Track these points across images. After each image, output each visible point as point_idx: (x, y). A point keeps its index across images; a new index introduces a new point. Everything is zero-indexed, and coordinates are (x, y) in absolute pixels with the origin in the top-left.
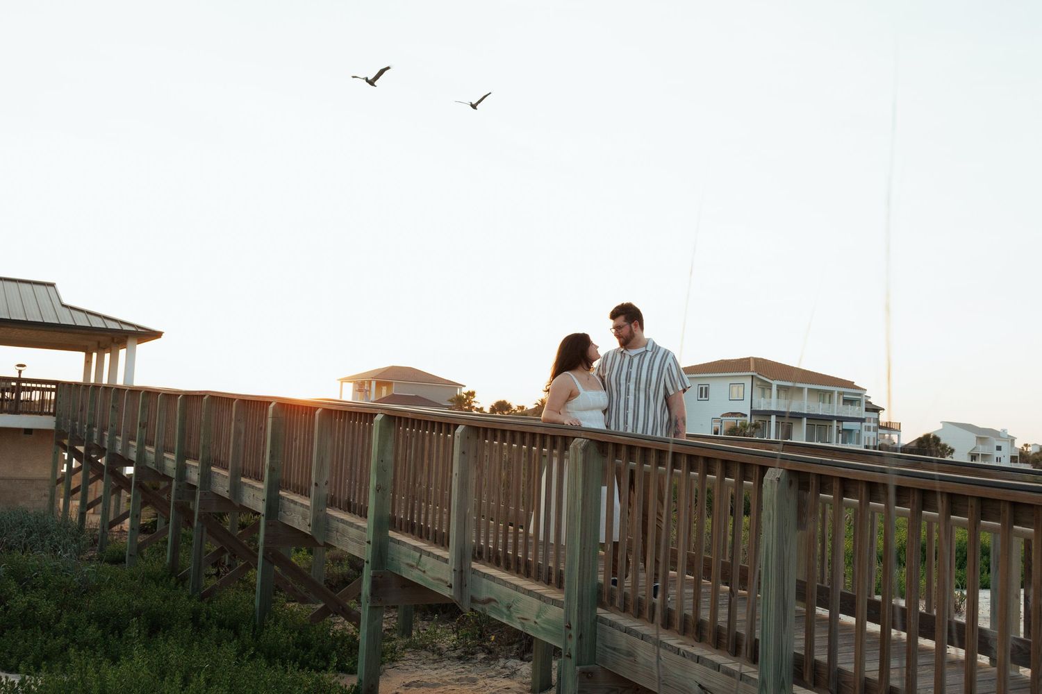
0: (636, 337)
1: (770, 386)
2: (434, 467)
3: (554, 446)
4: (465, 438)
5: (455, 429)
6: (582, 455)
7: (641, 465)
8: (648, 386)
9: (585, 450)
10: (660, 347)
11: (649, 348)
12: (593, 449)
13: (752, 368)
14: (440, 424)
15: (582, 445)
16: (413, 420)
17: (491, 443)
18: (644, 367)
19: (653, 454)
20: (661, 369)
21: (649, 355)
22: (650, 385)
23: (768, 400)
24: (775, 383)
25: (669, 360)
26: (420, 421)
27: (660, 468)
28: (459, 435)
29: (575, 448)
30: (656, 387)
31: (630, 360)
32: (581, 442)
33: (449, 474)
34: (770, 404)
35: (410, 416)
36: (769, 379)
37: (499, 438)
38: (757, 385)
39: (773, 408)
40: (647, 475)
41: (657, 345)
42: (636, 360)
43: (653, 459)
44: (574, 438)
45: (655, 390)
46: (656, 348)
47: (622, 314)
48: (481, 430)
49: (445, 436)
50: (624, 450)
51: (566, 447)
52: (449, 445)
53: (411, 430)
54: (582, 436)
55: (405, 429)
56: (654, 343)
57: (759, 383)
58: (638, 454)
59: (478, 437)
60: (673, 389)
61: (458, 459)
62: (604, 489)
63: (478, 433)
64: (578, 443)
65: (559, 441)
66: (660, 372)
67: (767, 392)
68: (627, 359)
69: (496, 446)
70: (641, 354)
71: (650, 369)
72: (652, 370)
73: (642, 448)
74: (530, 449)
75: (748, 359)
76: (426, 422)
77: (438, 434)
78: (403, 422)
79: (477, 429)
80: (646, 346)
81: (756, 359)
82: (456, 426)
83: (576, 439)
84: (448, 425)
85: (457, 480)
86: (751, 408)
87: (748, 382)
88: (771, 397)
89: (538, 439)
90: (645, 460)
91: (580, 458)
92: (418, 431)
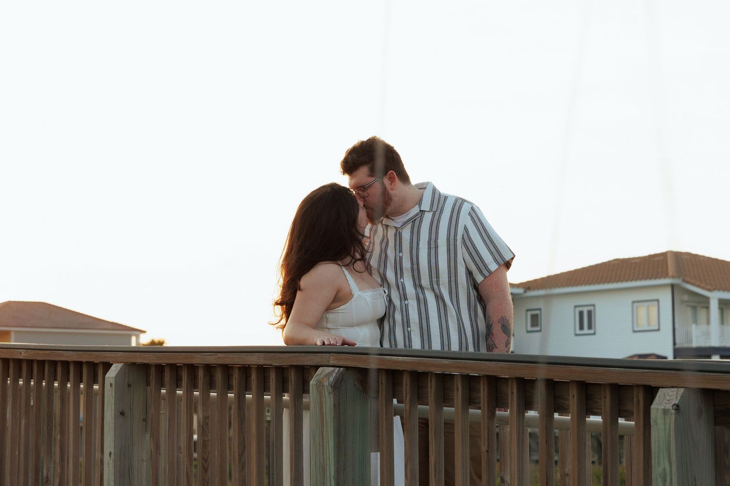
0: (395, 199)
1: (705, 302)
2: (71, 445)
3: (283, 388)
4: (125, 385)
5: (105, 373)
6: (332, 396)
7: (439, 409)
8: (434, 279)
9: (337, 386)
10: (446, 198)
11: (426, 206)
12: (351, 382)
13: (671, 270)
14: (79, 365)
15: (331, 379)
16: (30, 362)
17: (172, 393)
18: (421, 246)
19: (459, 384)
20: (452, 241)
21: (428, 217)
22: (438, 277)
23: (703, 327)
24: (715, 297)
25: (465, 220)
26: (42, 363)
27: (471, 411)
28: (113, 381)
29: (320, 384)
30: (450, 277)
31: (396, 235)
32: (329, 374)
33: (98, 455)
34: (707, 334)
35: (23, 355)
36: (703, 288)
37: (184, 382)
38: (683, 302)
39: (715, 342)
40: (449, 426)
41: (440, 195)
42: (406, 234)
43: (458, 395)
44: (317, 367)
45: (450, 281)
46: (439, 199)
47: (362, 164)
48: (153, 370)
49: (89, 387)
50: (406, 380)
51: (304, 388)
52: (94, 402)
53: (27, 382)
54: (332, 362)
55: (15, 381)
56: (434, 190)
57: (686, 297)
58: (431, 388)
59: (148, 383)
60: (481, 272)
61: (112, 426)
62: (375, 458)
63: (148, 376)
64: (324, 376)
65: (292, 376)
66: (452, 247)
67: (702, 314)
68: (391, 233)
69: (180, 396)
70: (413, 220)
71: (433, 246)
72: (436, 247)
73: (438, 376)
74: (240, 398)
75: (664, 255)
76: (54, 363)
77: (76, 386)
78: (11, 370)
79: (146, 367)
80: (420, 203)
81: (678, 255)
82: (107, 366)
83: (320, 369)
84: (93, 366)
85: (112, 466)
86: (674, 344)
87: (665, 298)
88: (708, 322)
89: (254, 376)
90: (445, 398)
91: (329, 401)
92: (38, 383)
